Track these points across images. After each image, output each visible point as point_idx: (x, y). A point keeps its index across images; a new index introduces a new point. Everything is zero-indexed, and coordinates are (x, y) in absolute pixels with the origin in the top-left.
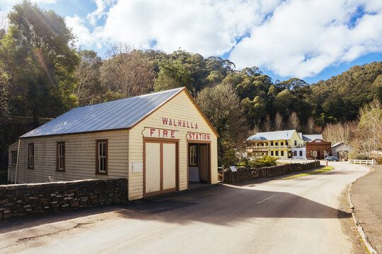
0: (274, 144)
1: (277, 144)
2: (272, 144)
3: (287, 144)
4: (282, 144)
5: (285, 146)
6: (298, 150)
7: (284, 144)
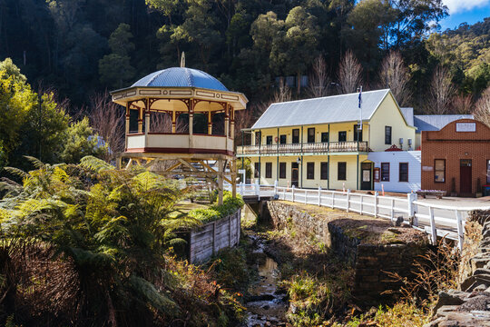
0: (318, 137)
1: (325, 138)
2: (311, 139)
3: (358, 137)
4: (342, 137)
5: (351, 144)
6: (394, 160)
7: (350, 136)
